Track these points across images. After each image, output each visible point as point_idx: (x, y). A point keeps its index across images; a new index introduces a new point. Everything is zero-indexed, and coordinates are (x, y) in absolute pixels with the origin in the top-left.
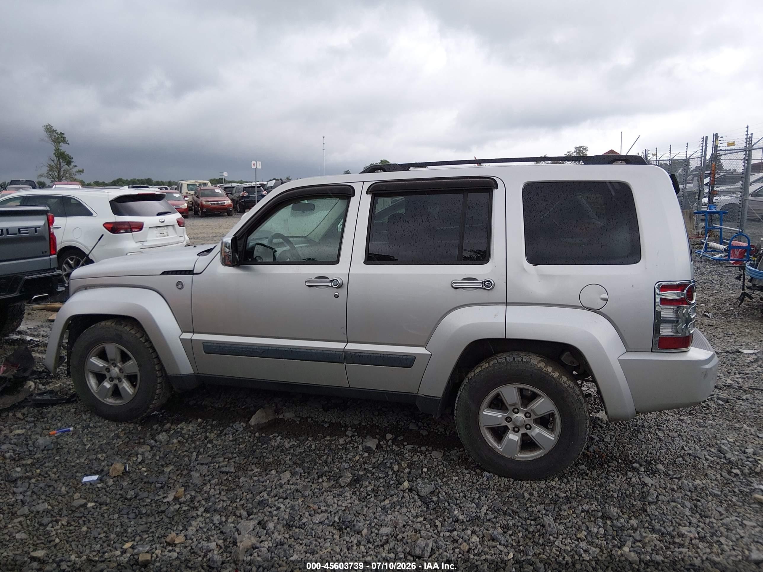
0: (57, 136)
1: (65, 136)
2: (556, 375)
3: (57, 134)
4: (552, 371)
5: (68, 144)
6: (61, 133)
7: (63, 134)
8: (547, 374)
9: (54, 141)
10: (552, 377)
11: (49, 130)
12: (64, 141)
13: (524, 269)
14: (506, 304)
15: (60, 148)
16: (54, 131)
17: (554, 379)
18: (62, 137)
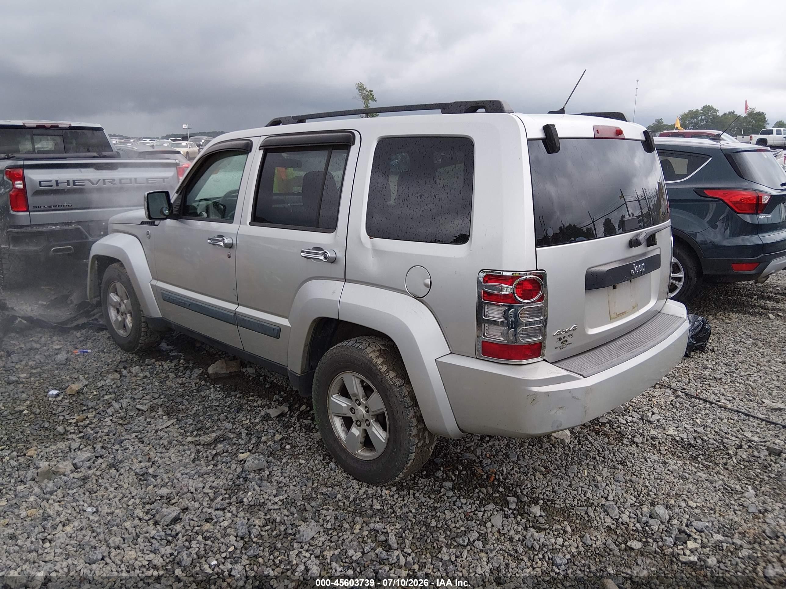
0: (367, 94)
1: (373, 93)
2: (384, 368)
3: (366, 91)
4: (382, 364)
5: (376, 101)
6: (371, 91)
7: (372, 91)
8: (376, 366)
9: (364, 99)
10: (380, 369)
11: (361, 88)
12: (373, 99)
13: (361, 242)
14: (346, 281)
15: (369, 105)
16: (364, 89)
17: (381, 373)
18: (371, 94)
